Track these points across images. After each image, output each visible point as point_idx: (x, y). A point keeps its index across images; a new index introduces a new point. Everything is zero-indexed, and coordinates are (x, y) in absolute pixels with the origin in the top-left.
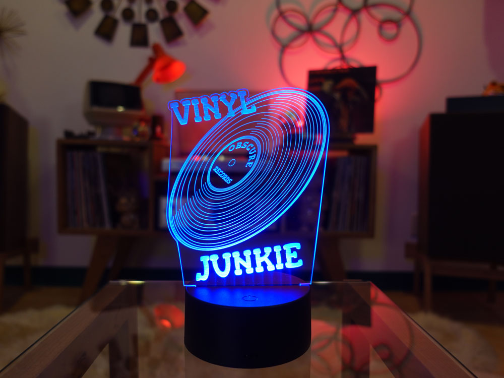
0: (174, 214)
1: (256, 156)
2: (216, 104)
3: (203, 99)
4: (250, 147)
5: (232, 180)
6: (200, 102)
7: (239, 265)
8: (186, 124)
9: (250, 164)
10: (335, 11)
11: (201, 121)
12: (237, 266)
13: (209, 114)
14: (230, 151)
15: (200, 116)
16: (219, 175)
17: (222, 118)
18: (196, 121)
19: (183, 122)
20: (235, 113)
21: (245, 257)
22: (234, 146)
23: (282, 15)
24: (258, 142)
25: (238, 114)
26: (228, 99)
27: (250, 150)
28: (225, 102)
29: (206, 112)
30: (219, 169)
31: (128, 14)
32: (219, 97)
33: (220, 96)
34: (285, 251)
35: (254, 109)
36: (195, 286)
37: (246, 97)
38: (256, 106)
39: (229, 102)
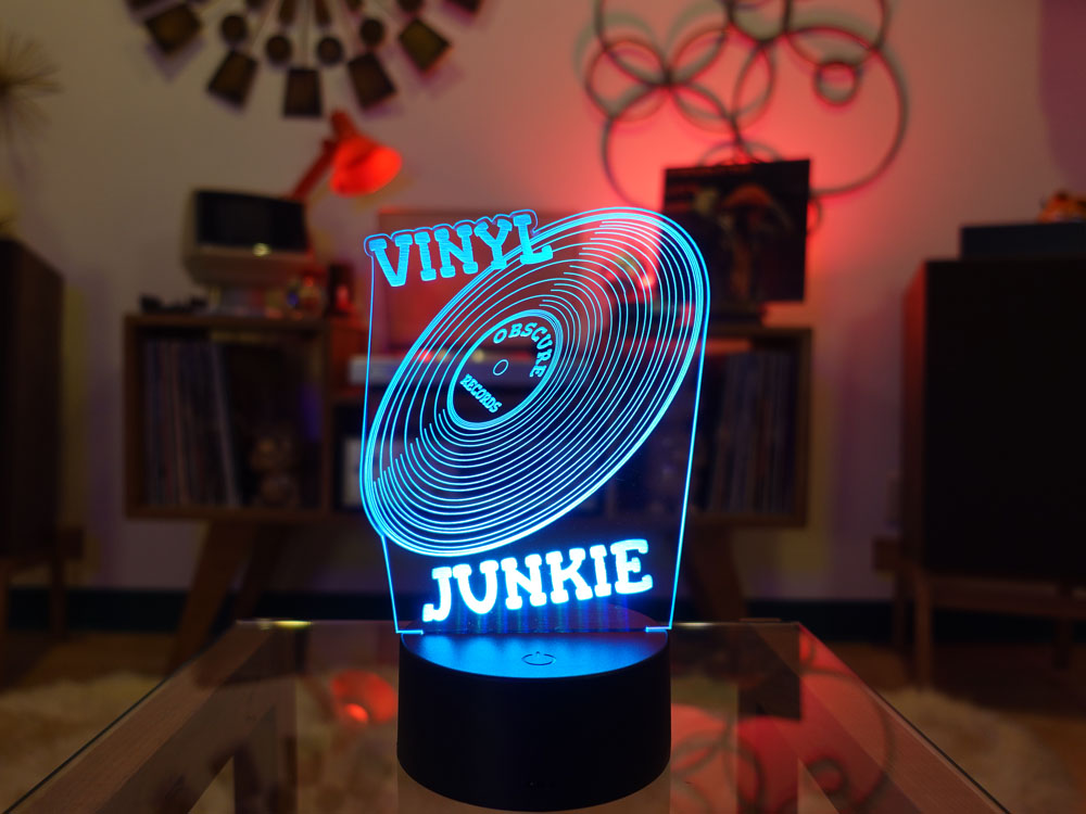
0: (376, 476)
1: (552, 354)
2: (466, 243)
3: (440, 231)
4: (539, 334)
5: (500, 405)
6: (432, 237)
7: (515, 588)
8: (403, 284)
9: (538, 369)
10: (722, 41)
11: (434, 278)
12: (512, 590)
13: (452, 264)
14: (496, 341)
15: (433, 268)
16: (474, 393)
17: (479, 271)
18: (425, 279)
19: (396, 281)
20: (508, 262)
21: (528, 569)
22: (505, 331)
23: (608, 50)
24: (555, 323)
25: (515, 263)
26: (493, 231)
27: (539, 341)
28: (487, 239)
29: (445, 260)
30: (474, 381)
31: (279, 49)
32: (474, 227)
34: (615, 556)
35: (547, 253)
36: (421, 632)
37: (530, 227)
38: (553, 246)
39: (495, 238)
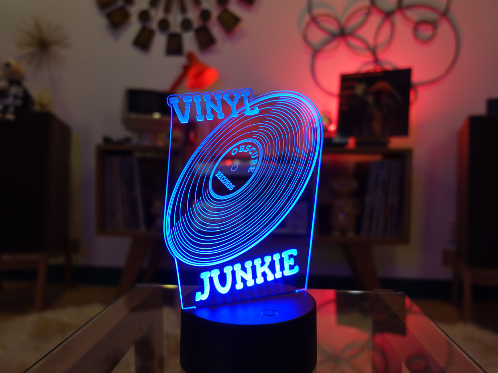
0: (172, 226)
1: (258, 161)
2: (219, 103)
3: (206, 95)
4: (252, 151)
5: (234, 186)
6: (202, 99)
7: (240, 278)
8: (187, 122)
9: (252, 168)
10: (368, 14)
11: (203, 120)
12: (238, 280)
13: (212, 113)
14: (233, 154)
15: (202, 114)
16: (222, 181)
17: (225, 117)
18: (198, 120)
19: (183, 121)
20: (238, 114)
21: (246, 268)
22: (237, 149)
24: (260, 145)
25: (242, 114)
26: (232, 98)
27: (252, 154)
28: (229, 101)
29: (209, 111)
30: (222, 174)
31: (164, 25)
32: (222, 94)
33: (224, 94)
34: (283, 258)
35: (256, 111)
36: (195, 307)
37: (249, 97)
38: (259, 107)
39: (233, 101)
